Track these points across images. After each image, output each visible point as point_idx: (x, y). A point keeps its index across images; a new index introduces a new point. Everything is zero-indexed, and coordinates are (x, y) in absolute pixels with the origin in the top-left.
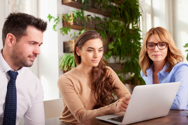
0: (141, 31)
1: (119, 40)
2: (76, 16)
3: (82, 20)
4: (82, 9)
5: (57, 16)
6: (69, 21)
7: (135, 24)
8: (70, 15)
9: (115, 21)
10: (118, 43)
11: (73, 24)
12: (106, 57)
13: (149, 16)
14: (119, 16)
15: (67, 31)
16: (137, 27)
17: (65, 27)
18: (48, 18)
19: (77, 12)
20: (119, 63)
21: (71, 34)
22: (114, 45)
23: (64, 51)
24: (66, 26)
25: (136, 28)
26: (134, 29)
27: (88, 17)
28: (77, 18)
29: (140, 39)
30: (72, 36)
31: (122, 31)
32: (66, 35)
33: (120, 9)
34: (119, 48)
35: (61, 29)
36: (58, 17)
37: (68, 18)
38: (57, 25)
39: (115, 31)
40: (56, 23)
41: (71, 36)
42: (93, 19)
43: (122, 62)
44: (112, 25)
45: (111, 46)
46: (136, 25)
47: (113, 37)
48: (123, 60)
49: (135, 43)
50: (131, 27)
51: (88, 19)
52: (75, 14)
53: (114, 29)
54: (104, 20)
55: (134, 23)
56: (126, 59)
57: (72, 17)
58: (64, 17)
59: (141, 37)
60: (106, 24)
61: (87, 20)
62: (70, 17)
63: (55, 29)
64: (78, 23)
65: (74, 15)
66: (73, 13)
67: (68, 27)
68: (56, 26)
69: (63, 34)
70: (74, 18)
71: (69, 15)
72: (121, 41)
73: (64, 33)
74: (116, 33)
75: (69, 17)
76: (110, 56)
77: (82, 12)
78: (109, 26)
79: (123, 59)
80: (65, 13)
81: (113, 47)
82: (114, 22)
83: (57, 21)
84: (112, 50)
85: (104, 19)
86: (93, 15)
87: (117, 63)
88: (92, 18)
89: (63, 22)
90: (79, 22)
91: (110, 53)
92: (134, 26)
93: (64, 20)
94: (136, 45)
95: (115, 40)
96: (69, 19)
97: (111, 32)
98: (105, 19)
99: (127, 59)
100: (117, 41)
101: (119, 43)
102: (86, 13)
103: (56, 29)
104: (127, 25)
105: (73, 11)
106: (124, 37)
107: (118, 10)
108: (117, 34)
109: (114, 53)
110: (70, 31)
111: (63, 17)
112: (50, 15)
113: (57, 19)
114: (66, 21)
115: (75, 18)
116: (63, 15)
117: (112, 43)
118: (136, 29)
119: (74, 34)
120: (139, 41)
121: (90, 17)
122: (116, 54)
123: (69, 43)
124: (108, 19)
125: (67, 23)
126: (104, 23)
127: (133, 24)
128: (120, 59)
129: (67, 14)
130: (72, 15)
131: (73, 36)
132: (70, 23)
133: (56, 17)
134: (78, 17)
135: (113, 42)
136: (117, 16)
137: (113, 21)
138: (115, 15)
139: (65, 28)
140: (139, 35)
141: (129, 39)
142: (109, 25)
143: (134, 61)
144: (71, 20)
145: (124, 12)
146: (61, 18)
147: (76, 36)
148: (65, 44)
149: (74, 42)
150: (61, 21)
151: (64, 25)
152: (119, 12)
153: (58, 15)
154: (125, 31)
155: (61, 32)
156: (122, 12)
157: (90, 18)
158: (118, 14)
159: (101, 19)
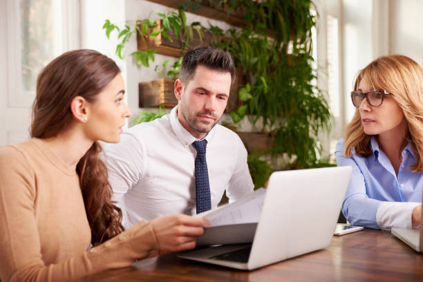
0: (312, 59)
1: (263, 79)
2: (169, 26)
3: (181, 34)
4: (181, 9)
5: (124, 24)
6: (151, 37)
7: (301, 43)
8: (155, 23)
9: (256, 36)
10: (260, 87)
11: (160, 43)
12: (233, 118)
13: (334, 24)
14: (264, 26)
15: (147, 60)
16: (305, 49)
17: (144, 50)
18: (105, 29)
19: (171, 15)
20: (262, 133)
21: (157, 67)
22: (251, 93)
23: (141, 105)
24: (145, 47)
25: (302, 52)
26: (297, 55)
27: (195, 27)
28: (171, 30)
29: (311, 77)
30: (158, 71)
31: (271, 59)
32: (144, 68)
33: (266, 9)
34: (263, 99)
35: (133, 54)
36: (128, 28)
37: (149, 30)
38: (126, 44)
39: (255, 60)
40: (124, 41)
41: (155, 70)
42: (205, 33)
43: (268, 129)
44: (247, 44)
45: (245, 95)
46: (303, 46)
47: (251, 73)
48: (271, 126)
49: (300, 86)
50: (290, 51)
51: (195, 31)
52: (166, 21)
53: (252, 55)
54: (229, 35)
55: (299, 41)
56: (277, 122)
57: (159, 27)
58: (139, 26)
59: (314, 73)
60: (234, 43)
61: (191, 34)
62: (154, 27)
63: (120, 55)
64: (172, 41)
65: (164, 23)
66: (162, 18)
67: (150, 50)
68: (123, 47)
69: (139, 66)
70: (162, 30)
71: (152, 22)
72: (267, 84)
73: (140, 63)
74: (256, 64)
75: (152, 27)
76: (242, 117)
77: (181, 17)
78: (240, 47)
79: (272, 123)
80: (143, 18)
81: (249, 96)
82: (253, 39)
83: (124, 36)
84: (247, 102)
85: (230, 30)
86: (205, 22)
87: (258, 133)
88: (203, 29)
89: (139, 37)
90: (174, 40)
91: (242, 109)
92: (298, 47)
93: (141, 33)
94: (302, 92)
95: (253, 80)
96: (151, 31)
97: (245, 61)
98: (233, 32)
99: (280, 124)
100: (259, 83)
101: (264, 87)
102: (190, 18)
103: (122, 54)
104: (282, 45)
105: (161, 15)
106: (275, 73)
107: (262, 11)
108: (259, 67)
109: (252, 111)
110: (153, 60)
111: (138, 28)
112: (108, 22)
113: (124, 32)
114: (145, 37)
115: (166, 30)
116: (139, 23)
117: (248, 87)
118: (303, 55)
119: (164, 65)
120: (308, 83)
121: (198, 28)
122: (255, 113)
123: (151, 86)
124: (239, 30)
125: (147, 40)
126: (229, 41)
127: (295, 44)
128: (265, 123)
129: (147, 21)
130: (159, 23)
131: (161, 70)
132: (153, 41)
133: (123, 28)
134: (172, 27)
135: (250, 84)
136: (259, 25)
137: (250, 37)
138: (254, 22)
139: (143, 53)
140: (310, 69)
141: (286, 78)
142: (242, 45)
143: (296, 128)
144: (157, 35)
145: (275, 16)
146: (133, 29)
147: (168, 70)
148: (142, 88)
149: (162, 85)
150: (134, 35)
151: (139, 45)
152: (264, 15)
153: (127, 22)
154: (276, 59)
155: (134, 62)
156: (270, 16)
157: (198, 30)
158: (262, 21)
159: (224, 33)
